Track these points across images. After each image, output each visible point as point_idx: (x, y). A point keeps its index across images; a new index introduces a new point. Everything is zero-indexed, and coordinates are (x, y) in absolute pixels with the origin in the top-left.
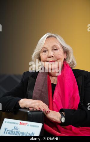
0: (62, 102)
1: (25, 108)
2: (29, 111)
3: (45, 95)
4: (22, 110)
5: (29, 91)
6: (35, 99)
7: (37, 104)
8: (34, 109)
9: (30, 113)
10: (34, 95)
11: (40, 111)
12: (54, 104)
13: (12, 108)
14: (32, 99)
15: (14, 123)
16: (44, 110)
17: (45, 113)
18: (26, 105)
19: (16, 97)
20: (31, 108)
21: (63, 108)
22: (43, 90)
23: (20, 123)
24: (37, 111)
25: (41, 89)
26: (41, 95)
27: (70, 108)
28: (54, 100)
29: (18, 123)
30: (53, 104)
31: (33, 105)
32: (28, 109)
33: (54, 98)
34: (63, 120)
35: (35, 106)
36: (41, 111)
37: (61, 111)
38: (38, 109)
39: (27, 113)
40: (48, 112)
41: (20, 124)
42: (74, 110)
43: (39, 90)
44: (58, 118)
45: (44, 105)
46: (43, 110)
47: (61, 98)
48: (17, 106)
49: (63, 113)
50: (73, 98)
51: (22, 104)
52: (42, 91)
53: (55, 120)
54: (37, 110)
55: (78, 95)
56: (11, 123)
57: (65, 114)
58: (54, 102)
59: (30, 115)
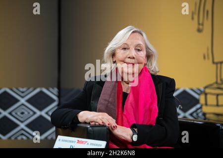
0: (134, 115)
1: (85, 123)
2: (89, 126)
3: (112, 107)
4: (82, 125)
5: (93, 102)
6: (100, 111)
7: (100, 117)
8: (96, 123)
9: (90, 128)
10: (99, 106)
11: (104, 126)
12: (124, 117)
13: (70, 123)
14: (96, 111)
15: (70, 141)
16: (109, 124)
17: (110, 128)
18: (87, 119)
19: (75, 109)
20: (92, 122)
21: (135, 123)
22: (110, 100)
23: (78, 141)
24: (100, 126)
25: (108, 99)
26: (107, 106)
27: (145, 124)
28: (125, 113)
29: (75, 142)
30: (122, 117)
31: (95, 119)
32: (89, 124)
33: (125, 110)
34: (135, 138)
35: (97, 119)
36: (106, 126)
37: (133, 127)
38: (101, 123)
39: (87, 128)
40: (114, 127)
41: (78, 143)
42: (151, 126)
43: (105, 100)
44: (127, 135)
45: (109, 119)
46: (107, 125)
47: (134, 110)
48: (76, 121)
49: (136, 129)
50: (150, 110)
51: (81, 117)
52: (108, 101)
53: (123, 138)
54: (99, 124)
55: (155, 107)
56: (66, 141)
57: (138, 130)
58: (125, 115)
59: (90, 130)
